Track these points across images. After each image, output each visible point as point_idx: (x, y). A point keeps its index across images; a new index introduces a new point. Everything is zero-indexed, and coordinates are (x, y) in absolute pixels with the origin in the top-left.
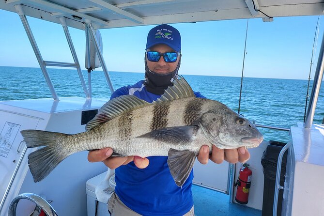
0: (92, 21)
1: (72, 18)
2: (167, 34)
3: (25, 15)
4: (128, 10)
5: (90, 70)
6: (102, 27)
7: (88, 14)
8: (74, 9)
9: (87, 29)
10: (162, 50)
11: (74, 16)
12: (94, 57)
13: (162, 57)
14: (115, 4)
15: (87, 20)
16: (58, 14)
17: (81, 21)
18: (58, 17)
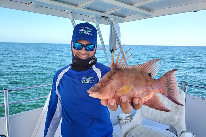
0: (114, 19)
1: (102, 18)
2: (88, 31)
3: (74, 20)
4: (141, 8)
5: (112, 51)
6: (121, 22)
7: (111, 14)
8: (103, 12)
9: (111, 24)
10: (84, 43)
11: (103, 17)
12: (115, 43)
13: (84, 47)
14: (132, 5)
15: (111, 18)
16: (93, 16)
17: (107, 19)
18: (93, 18)
